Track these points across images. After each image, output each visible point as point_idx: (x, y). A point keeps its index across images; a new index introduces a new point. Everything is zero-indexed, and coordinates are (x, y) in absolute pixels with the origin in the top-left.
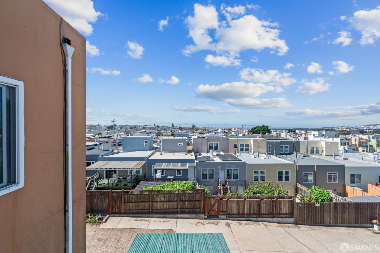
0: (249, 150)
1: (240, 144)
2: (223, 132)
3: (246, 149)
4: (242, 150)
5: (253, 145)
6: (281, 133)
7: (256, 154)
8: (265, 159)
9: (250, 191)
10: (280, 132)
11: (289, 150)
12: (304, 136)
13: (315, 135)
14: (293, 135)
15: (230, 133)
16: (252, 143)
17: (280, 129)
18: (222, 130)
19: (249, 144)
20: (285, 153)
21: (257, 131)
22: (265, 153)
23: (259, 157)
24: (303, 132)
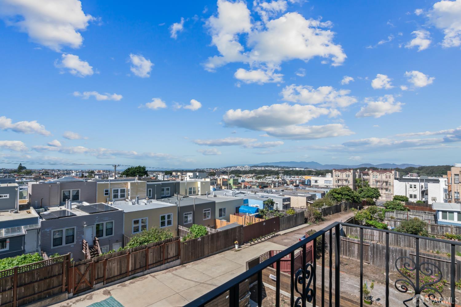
0: (126, 196)
1: (113, 189)
2: (81, 176)
3: (121, 195)
4: (116, 196)
5: (131, 189)
6: (158, 176)
7: (134, 200)
8: (146, 204)
9: (135, 242)
10: (156, 174)
11: (170, 193)
12: (180, 178)
13: (191, 177)
14: (170, 177)
15: (91, 177)
16: (129, 187)
17: (157, 171)
18: (78, 174)
19: (126, 189)
20: (166, 195)
21: (131, 173)
22: (145, 198)
23: (138, 203)
24: (179, 174)
